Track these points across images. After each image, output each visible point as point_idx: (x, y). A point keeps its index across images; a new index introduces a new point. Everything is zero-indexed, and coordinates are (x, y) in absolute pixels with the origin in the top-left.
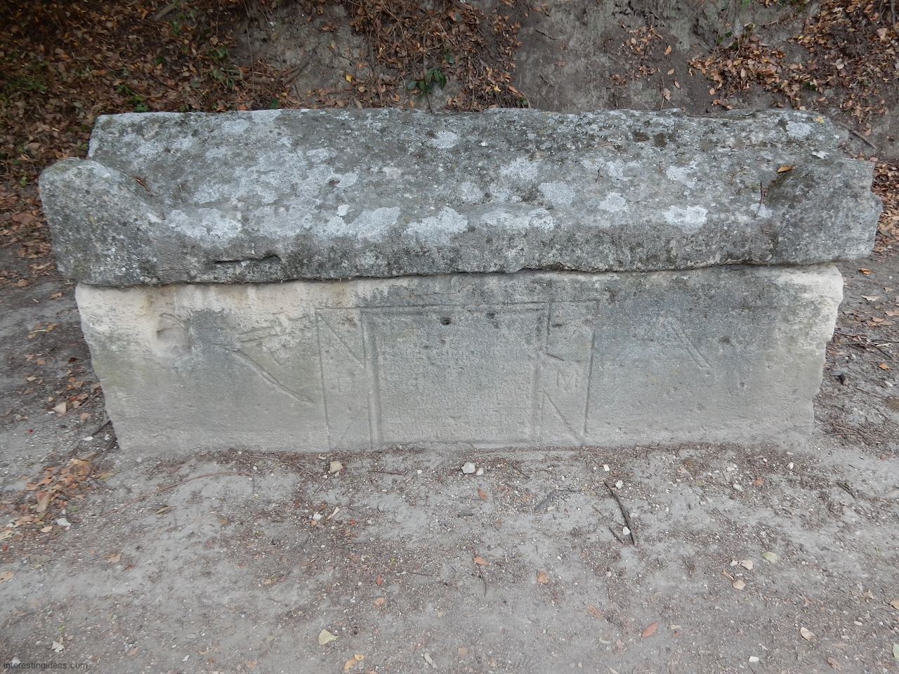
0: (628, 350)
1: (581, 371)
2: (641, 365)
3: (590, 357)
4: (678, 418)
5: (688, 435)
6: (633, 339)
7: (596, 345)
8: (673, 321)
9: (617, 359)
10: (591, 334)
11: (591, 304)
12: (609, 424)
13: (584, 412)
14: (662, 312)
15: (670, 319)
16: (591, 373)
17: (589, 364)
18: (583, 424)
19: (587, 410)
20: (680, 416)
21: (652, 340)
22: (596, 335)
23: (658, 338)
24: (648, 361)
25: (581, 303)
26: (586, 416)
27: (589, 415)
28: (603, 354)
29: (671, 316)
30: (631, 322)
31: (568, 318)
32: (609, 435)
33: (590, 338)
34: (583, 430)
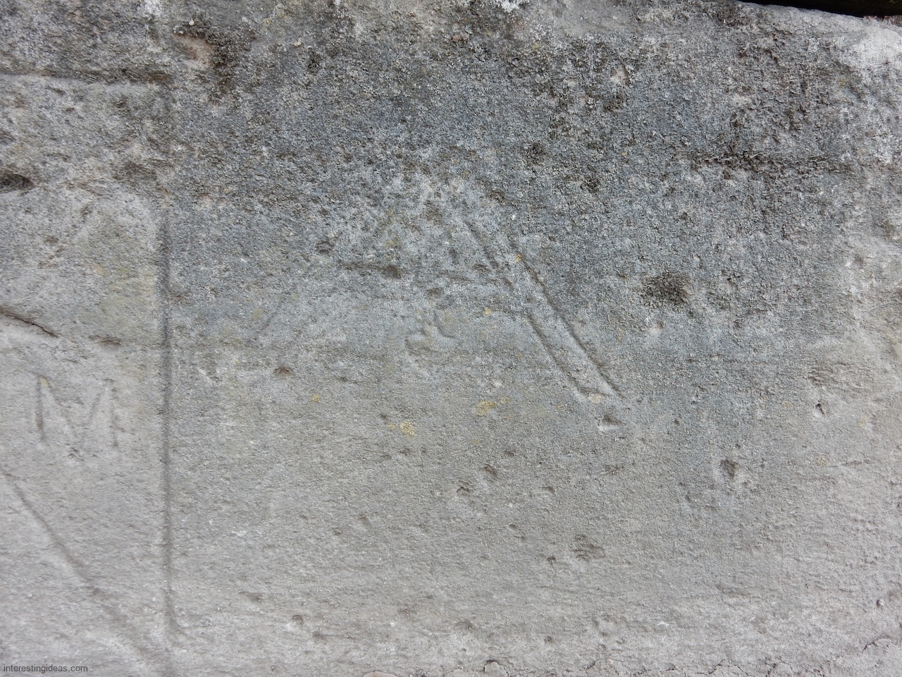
0: (304, 308)
1: (127, 384)
2: (360, 371)
3: (156, 324)
4: (508, 587)
5: (545, 649)
6: (323, 260)
7: (175, 277)
8: (472, 197)
9: (264, 341)
10: (152, 228)
11: (137, 91)
12: (256, 598)
13: (155, 550)
14: (426, 154)
15: (459, 185)
16: (167, 391)
17: (156, 355)
18: (158, 598)
19: (167, 544)
20: (514, 578)
21: (393, 272)
22: (173, 232)
23: (417, 263)
24: (382, 358)
25: (98, 87)
26: (167, 566)
27: (179, 562)
28: (205, 318)
29: (462, 173)
30: (308, 188)
31: (51, 147)
32: (261, 642)
33: (150, 244)
34: (160, 618)
